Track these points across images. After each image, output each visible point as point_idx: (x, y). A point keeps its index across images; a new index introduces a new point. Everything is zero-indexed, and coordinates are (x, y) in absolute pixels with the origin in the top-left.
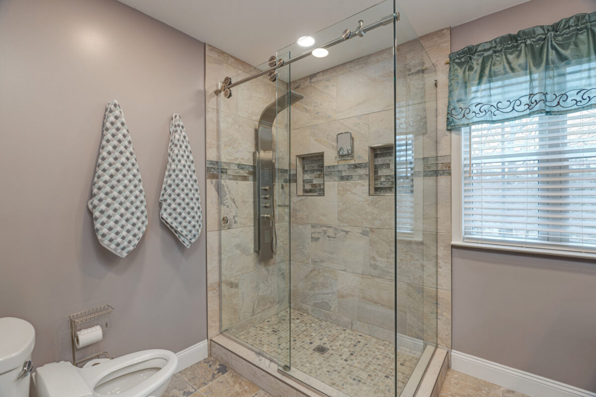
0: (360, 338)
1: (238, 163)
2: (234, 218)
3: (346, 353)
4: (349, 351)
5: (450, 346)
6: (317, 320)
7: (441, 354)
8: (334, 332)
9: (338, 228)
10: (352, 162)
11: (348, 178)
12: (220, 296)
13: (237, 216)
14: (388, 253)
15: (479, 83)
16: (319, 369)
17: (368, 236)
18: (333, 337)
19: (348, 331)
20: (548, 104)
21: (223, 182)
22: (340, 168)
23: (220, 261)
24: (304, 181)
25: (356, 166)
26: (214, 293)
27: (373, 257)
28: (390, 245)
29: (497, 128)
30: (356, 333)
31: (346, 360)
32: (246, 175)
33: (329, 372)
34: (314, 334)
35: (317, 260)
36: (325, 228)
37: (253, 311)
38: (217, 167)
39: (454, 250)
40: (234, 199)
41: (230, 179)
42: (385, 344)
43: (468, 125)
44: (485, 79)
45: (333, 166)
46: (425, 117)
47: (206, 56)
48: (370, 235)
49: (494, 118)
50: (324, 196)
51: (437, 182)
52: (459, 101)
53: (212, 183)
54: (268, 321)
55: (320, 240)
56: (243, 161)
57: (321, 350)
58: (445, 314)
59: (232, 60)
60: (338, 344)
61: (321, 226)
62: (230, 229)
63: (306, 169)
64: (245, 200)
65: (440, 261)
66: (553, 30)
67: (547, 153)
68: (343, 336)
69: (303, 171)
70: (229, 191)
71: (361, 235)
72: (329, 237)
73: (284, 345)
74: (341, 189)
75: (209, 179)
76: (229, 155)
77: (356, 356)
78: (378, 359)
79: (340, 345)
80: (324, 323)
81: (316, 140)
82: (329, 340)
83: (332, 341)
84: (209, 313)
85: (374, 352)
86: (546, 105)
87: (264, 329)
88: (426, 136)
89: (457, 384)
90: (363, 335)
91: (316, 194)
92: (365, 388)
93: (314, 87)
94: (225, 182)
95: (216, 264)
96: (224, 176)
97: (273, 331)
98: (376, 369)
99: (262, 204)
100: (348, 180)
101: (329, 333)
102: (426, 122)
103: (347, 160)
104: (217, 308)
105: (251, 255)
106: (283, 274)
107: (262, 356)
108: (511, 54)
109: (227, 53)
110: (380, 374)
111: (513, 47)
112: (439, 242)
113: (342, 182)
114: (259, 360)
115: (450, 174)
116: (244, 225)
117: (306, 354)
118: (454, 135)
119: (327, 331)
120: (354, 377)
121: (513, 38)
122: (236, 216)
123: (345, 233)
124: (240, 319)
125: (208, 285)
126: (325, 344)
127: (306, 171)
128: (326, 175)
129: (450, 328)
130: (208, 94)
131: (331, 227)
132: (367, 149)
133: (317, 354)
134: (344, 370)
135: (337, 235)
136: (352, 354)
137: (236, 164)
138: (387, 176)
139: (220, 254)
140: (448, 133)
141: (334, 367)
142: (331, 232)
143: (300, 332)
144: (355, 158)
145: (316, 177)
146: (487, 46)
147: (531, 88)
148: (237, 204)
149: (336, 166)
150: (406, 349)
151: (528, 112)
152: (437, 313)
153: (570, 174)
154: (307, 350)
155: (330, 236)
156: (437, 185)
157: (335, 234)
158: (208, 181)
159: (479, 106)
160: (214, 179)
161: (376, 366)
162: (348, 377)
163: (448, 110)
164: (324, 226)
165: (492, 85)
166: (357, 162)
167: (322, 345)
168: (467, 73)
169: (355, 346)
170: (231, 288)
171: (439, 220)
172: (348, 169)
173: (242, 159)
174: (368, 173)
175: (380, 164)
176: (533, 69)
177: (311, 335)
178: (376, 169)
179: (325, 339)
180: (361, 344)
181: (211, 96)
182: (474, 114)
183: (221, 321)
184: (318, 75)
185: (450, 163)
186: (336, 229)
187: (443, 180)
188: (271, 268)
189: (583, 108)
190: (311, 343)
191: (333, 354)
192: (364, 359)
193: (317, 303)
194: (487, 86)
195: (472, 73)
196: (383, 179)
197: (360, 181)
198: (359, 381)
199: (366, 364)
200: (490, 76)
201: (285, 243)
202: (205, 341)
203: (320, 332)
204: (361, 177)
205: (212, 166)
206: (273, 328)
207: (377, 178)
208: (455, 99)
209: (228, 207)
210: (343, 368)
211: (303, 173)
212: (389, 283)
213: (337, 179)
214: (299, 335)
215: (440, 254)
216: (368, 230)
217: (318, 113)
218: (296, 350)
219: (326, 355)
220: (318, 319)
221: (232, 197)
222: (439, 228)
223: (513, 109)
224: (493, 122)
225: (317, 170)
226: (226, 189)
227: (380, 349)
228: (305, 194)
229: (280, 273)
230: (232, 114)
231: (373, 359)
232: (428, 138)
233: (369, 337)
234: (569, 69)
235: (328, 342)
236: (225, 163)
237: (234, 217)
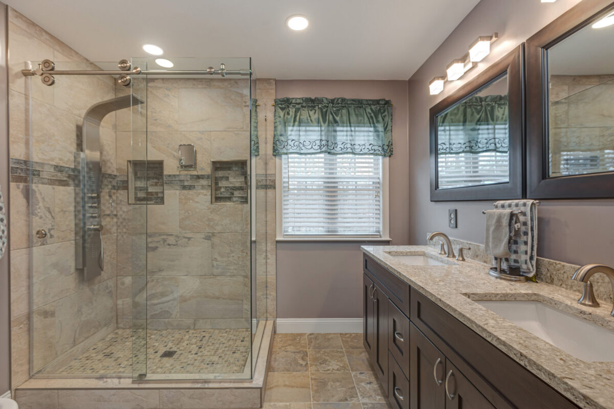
0: (204, 334)
1: (56, 164)
2: (49, 232)
3: (194, 348)
4: (197, 346)
5: (275, 317)
6: (155, 332)
7: (270, 324)
8: (177, 336)
9: (179, 235)
10: (195, 173)
11: (190, 188)
12: (30, 331)
13: (54, 229)
14: (229, 253)
15: (293, 126)
16: (172, 369)
17: (210, 240)
18: (177, 340)
19: (191, 332)
20: (329, 147)
21: (34, 187)
22: (182, 178)
23: (30, 287)
24: (136, 188)
25: (198, 177)
26: (21, 328)
27: (216, 259)
28: (230, 246)
29: (303, 158)
30: (200, 330)
31: (196, 354)
32: (65, 179)
33: (183, 367)
34: (156, 344)
35: (154, 270)
36: (165, 237)
37: (74, 341)
38: (25, 167)
39: (278, 245)
40: (49, 208)
41: (43, 183)
42: (227, 331)
43: (286, 154)
44: (297, 123)
45: (174, 176)
46: (258, 143)
47: (10, 24)
48: (212, 239)
49: (302, 152)
50: (163, 204)
51: (266, 194)
52: (281, 135)
53: (18, 188)
54: (94, 349)
55: (158, 249)
56: (61, 162)
57: (169, 354)
58: (272, 293)
59: (47, 37)
60: (185, 344)
61: (160, 235)
62: (44, 245)
63: (139, 176)
64: (64, 209)
65: (268, 254)
66: (332, 103)
67: (328, 178)
68: (187, 337)
69: (135, 178)
70: (43, 199)
71: (204, 240)
72: (169, 245)
73: (126, 364)
74: (183, 198)
75: (13, 182)
76: (43, 153)
77: (204, 348)
78: (224, 343)
79: (187, 345)
80: (164, 332)
81: (154, 147)
82: (174, 344)
83: (178, 344)
84: (13, 355)
85: (219, 340)
86: (328, 148)
87: (92, 357)
88: (258, 158)
89: (281, 341)
90: (206, 330)
91: (153, 202)
92: (218, 366)
93: (151, 92)
94: (37, 187)
95: (24, 290)
96: (36, 179)
97: (105, 356)
98: (224, 351)
99: (88, 214)
100: (190, 189)
101: (173, 339)
102: (258, 147)
103: (190, 170)
104: (25, 347)
105: (71, 274)
106: (110, 292)
107: (106, 378)
108: (311, 110)
109: (39, 27)
110: (228, 353)
111: (312, 106)
112: (268, 239)
113: (183, 191)
114: (104, 382)
115: (275, 188)
116: (63, 239)
117: (153, 363)
118: (277, 159)
119: (170, 338)
120: (207, 362)
121: (312, 101)
122: (52, 229)
123: (187, 240)
124: (56, 354)
125: (12, 319)
126: (171, 348)
127: (139, 178)
128: (166, 183)
129: (275, 303)
130: (12, 73)
131: (172, 235)
132: (209, 162)
133: (165, 359)
134: (197, 361)
135: (179, 242)
136: (200, 348)
137: (52, 165)
138: (226, 187)
139: (30, 277)
140: (273, 157)
141: (187, 362)
142: (171, 240)
143: (139, 347)
144: (198, 169)
145: (152, 185)
146: (298, 101)
147: (321, 135)
148: (53, 215)
149: (178, 175)
150: (243, 330)
151: (319, 151)
152: (267, 294)
153: (339, 192)
154: (154, 359)
155: (170, 243)
156: (266, 197)
157: (177, 241)
158: (12, 185)
159: (294, 142)
160: (21, 182)
161: (223, 349)
162: (202, 364)
163: (274, 141)
164: (164, 235)
165: (301, 128)
166: (200, 173)
167: (168, 350)
168: (286, 116)
169: (201, 340)
170: (45, 318)
171: (268, 223)
172: (191, 179)
173: (61, 159)
174: (210, 184)
175: (220, 177)
176: (322, 124)
177: (154, 346)
178: (217, 180)
179: (170, 345)
180: (207, 338)
181: (17, 76)
182: (290, 147)
183: (30, 361)
184: (156, 81)
185: (275, 180)
186: (177, 236)
187: (270, 192)
188: (96, 287)
189: (344, 153)
190: (156, 352)
191: (182, 354)
192: (212, 347)
193: (155, 314)
194: (298, 128)
195: (289, 117)
196: (223, 190)
197: (202, 191)
198: (213, 363)
199: (214, 351)
200: (300, 122)
201: (112, 257)
202: (7, 393)
203: (162, 341)
204: (203, 187)
205: (18, 166)
206: (104, 353)
207: (218, 189)
208: (279, 134)
209: (41, 218)
210: (196, 360)
211: (135, 180)
212: (230, 278)
213: (179, 188)
214: (139, 350)
215: (268, 249)
216: (210, 234)
217: (156, 120)
218: (141, 363)
219: (175, 356)
220: (156, 330)
221: (47, 206)
222: (268, 229)
223: (312, 147)
224: (301, 154)
225: (153, 178)
226: (38, 195)
227: (224, 336)
228: (138, 202)
229: (107, 291)
230: (48, 104)
231: (219, 345)
232: (259, 159)
233: (212, 330)
234: (338, 129)
235: (174, 346)
236: (37, 163)
237: (50, 230)
